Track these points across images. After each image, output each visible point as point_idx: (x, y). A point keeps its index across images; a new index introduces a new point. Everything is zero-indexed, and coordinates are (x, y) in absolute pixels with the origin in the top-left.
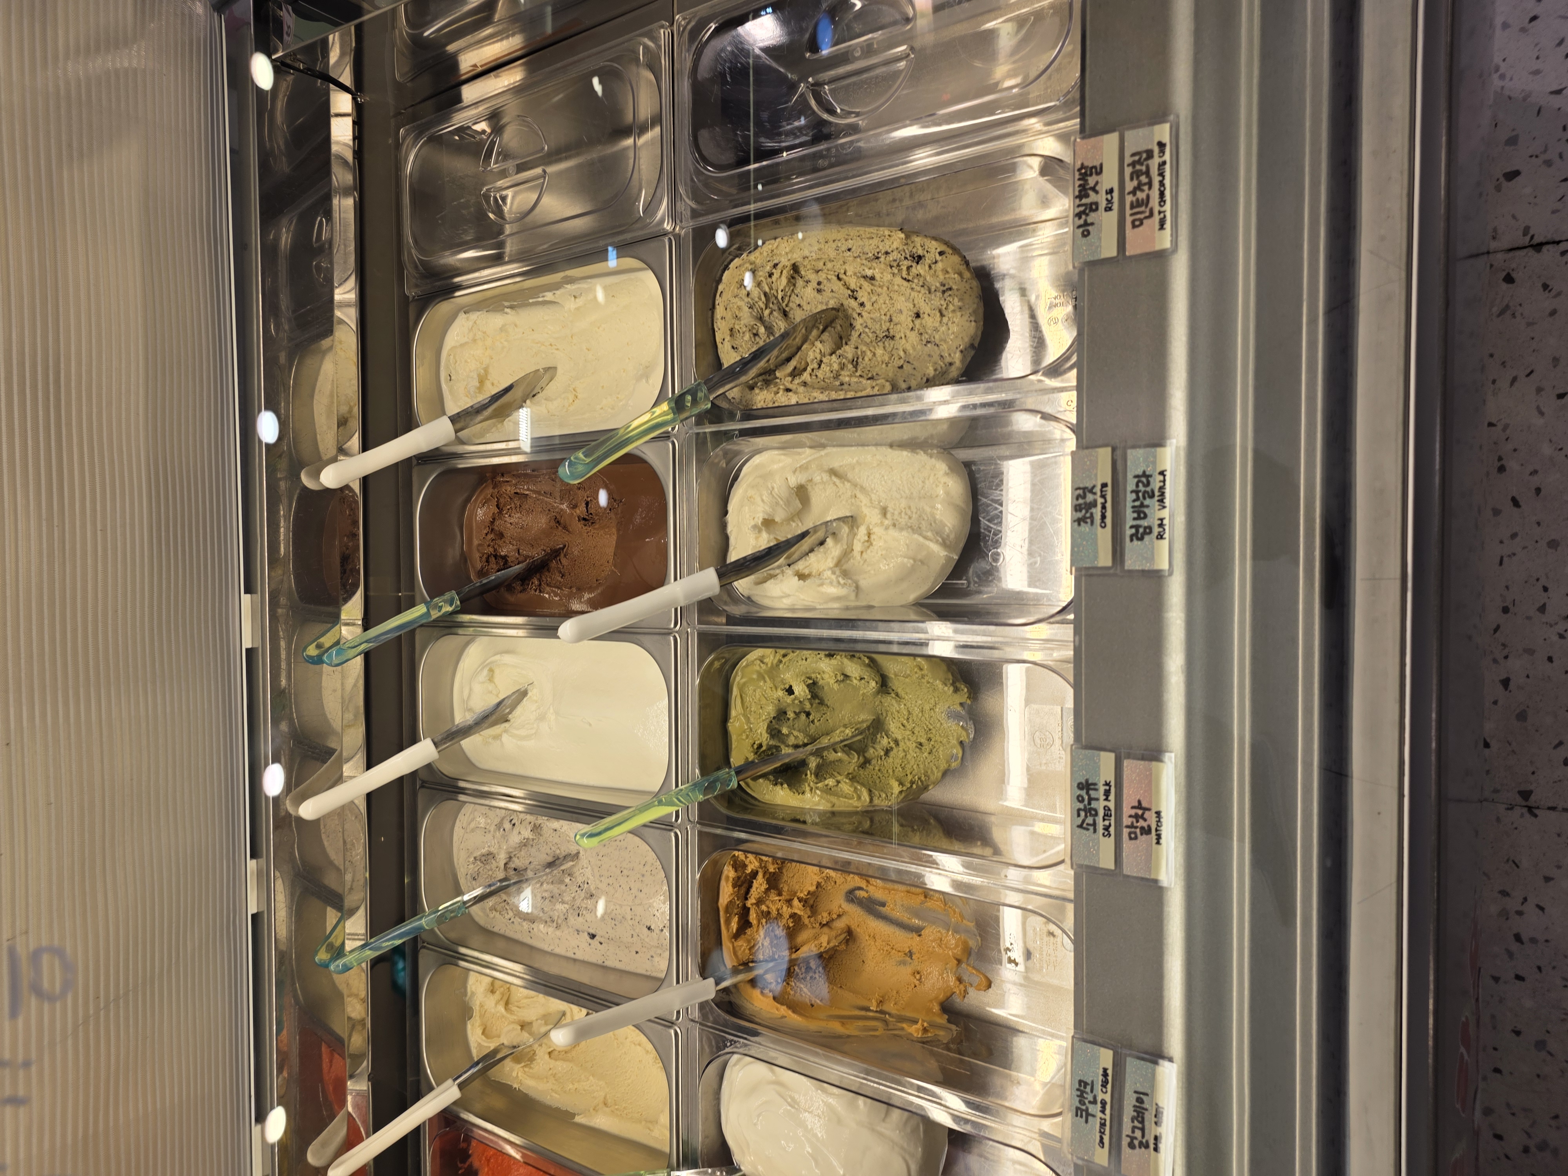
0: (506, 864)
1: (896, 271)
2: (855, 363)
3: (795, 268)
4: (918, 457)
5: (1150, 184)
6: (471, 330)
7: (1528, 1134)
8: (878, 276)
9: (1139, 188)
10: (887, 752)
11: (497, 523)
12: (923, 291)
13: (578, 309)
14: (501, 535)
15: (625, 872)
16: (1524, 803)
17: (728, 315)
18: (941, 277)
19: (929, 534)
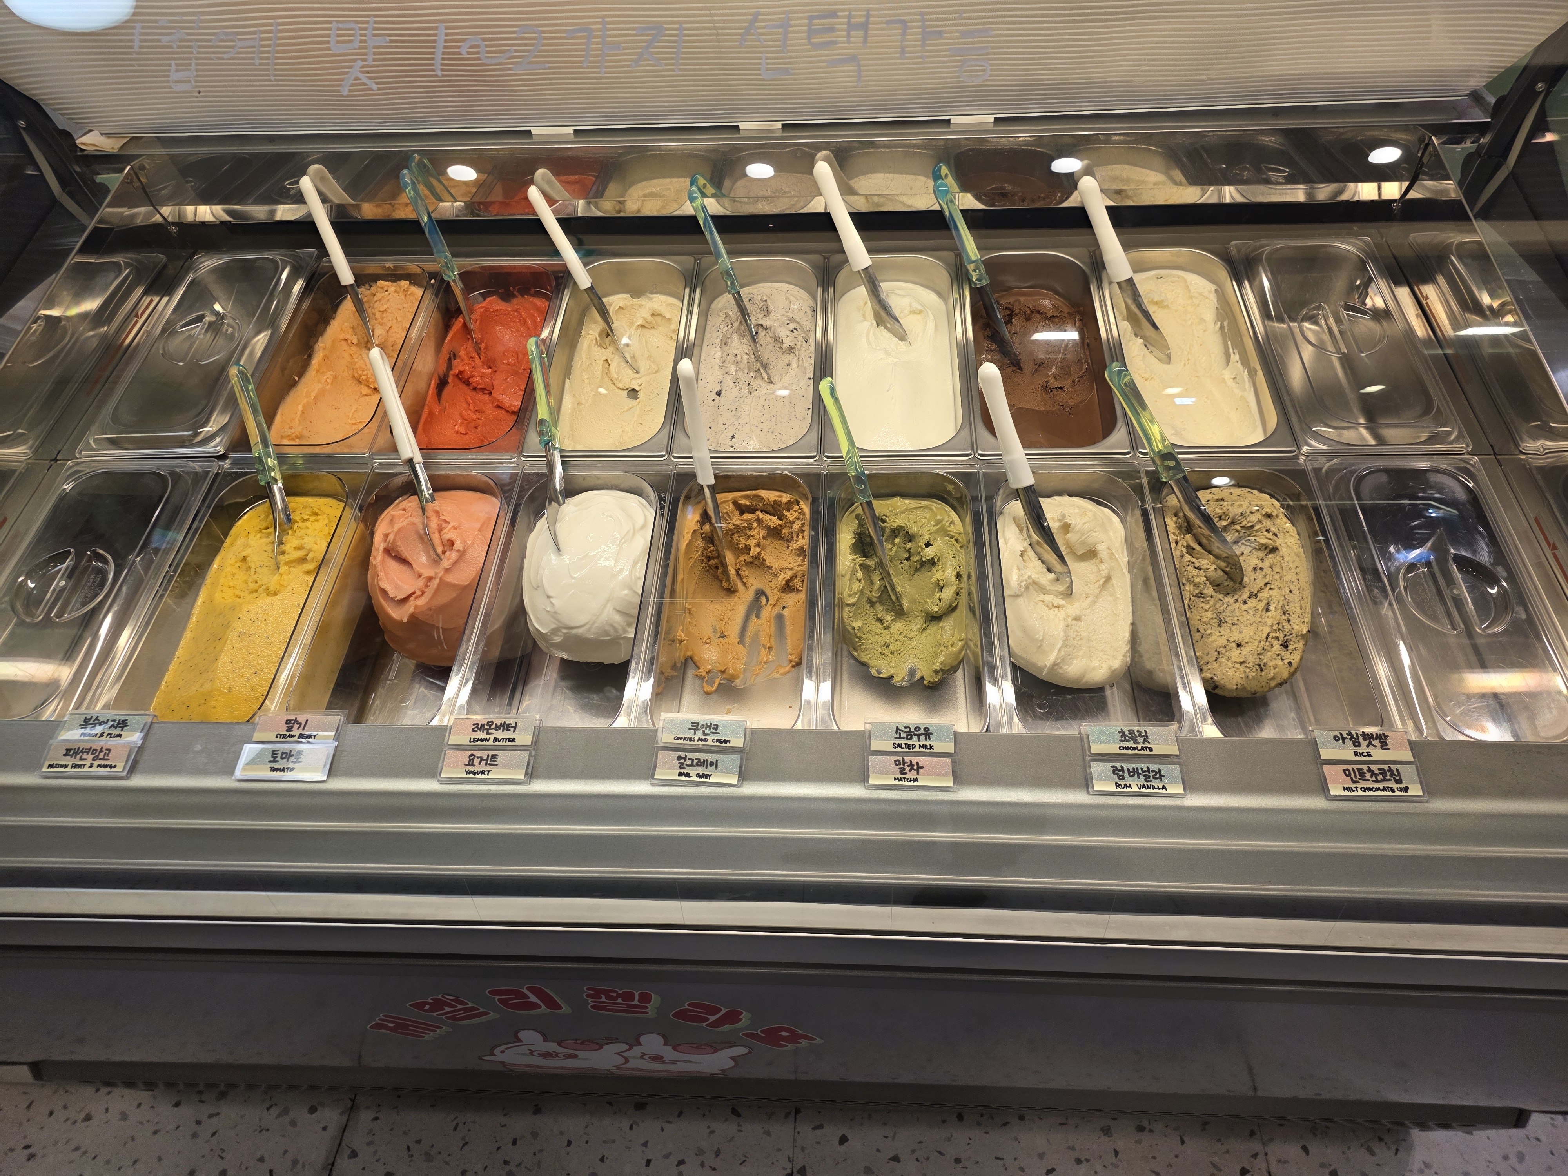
0: (762, 325)
1: (1275, 628)
2: (1200, 595)
3: (1274, 550)
4: (1124, 646)
5: (1377, 781)
6: (1201, 294)
7: (520, 1164)
8: (1269, 614)
9: (1373, 773)
10: (880, 620)
11: (1038, 316)
12: (1260, 649)
13: (1224, 380)
14: (1028, 319)
15: (773, 419)
16: (795, 1170)
17: (1234, 497)
18: (1271, 664)
19: (1063, 653)
